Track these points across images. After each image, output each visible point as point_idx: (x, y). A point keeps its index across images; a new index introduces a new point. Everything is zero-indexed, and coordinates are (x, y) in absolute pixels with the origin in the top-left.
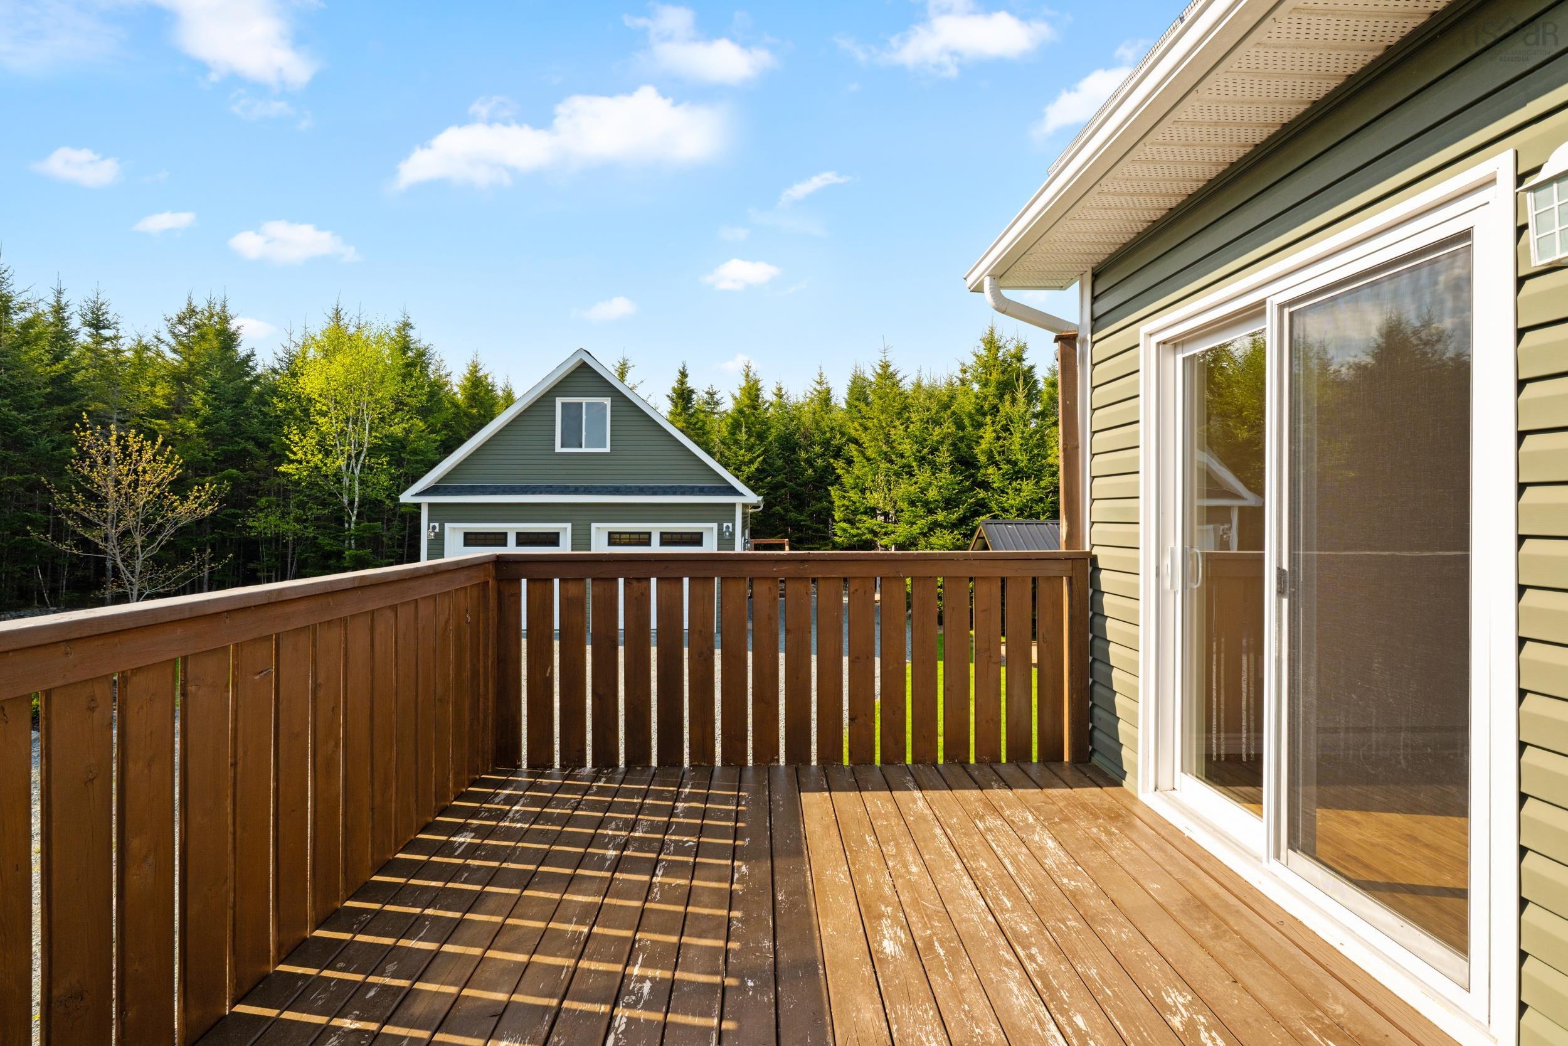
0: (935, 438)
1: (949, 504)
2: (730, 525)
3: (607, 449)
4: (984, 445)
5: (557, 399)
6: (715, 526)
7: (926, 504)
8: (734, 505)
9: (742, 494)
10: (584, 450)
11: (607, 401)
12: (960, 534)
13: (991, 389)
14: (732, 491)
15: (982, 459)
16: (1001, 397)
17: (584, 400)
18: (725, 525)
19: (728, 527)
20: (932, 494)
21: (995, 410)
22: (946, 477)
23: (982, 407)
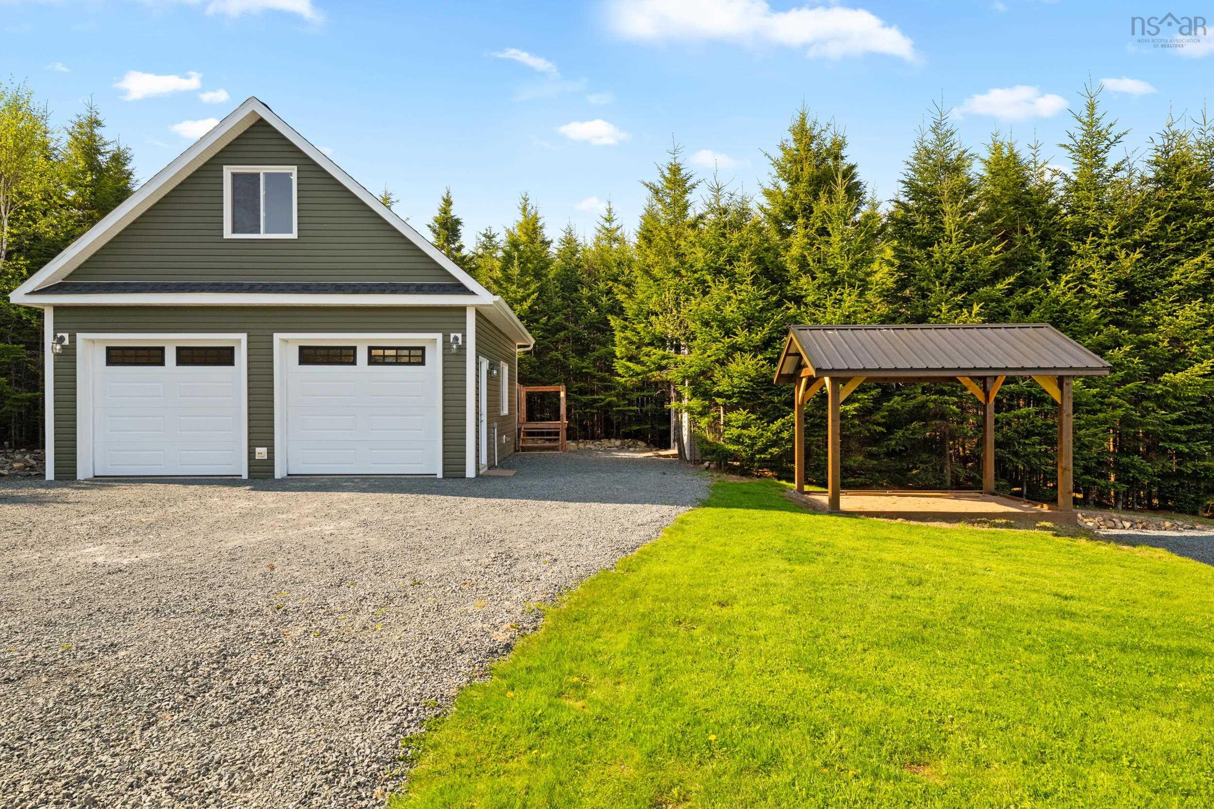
0: (734, 244)
1: (751, 322)
2: (459, 335)
3: (294, 235)
4: (795, 251)
5: (225, 167)
6: (439, 336)
7: (722, 323)
8: (463, 309)
9: (473, 293)
10: (262, 236)
11: (293, 170)
12: (765, 359)
13: (803, 186)
14: (461, 289)
15: (793, 268)
16: (816, 197)
17: (262, 170)
18: (452, 335)
19: (456, 338)
20: (729, 310)
21: (808, 210)
22: (747, 290)
23: (792, 208)
